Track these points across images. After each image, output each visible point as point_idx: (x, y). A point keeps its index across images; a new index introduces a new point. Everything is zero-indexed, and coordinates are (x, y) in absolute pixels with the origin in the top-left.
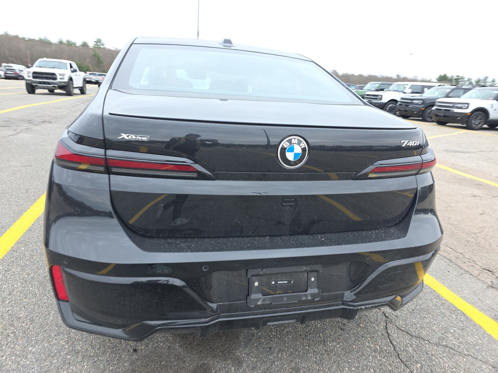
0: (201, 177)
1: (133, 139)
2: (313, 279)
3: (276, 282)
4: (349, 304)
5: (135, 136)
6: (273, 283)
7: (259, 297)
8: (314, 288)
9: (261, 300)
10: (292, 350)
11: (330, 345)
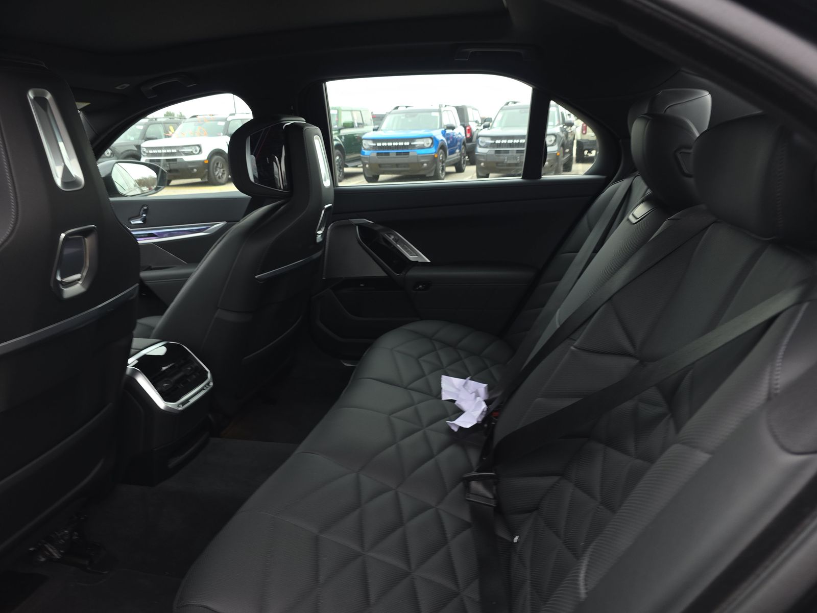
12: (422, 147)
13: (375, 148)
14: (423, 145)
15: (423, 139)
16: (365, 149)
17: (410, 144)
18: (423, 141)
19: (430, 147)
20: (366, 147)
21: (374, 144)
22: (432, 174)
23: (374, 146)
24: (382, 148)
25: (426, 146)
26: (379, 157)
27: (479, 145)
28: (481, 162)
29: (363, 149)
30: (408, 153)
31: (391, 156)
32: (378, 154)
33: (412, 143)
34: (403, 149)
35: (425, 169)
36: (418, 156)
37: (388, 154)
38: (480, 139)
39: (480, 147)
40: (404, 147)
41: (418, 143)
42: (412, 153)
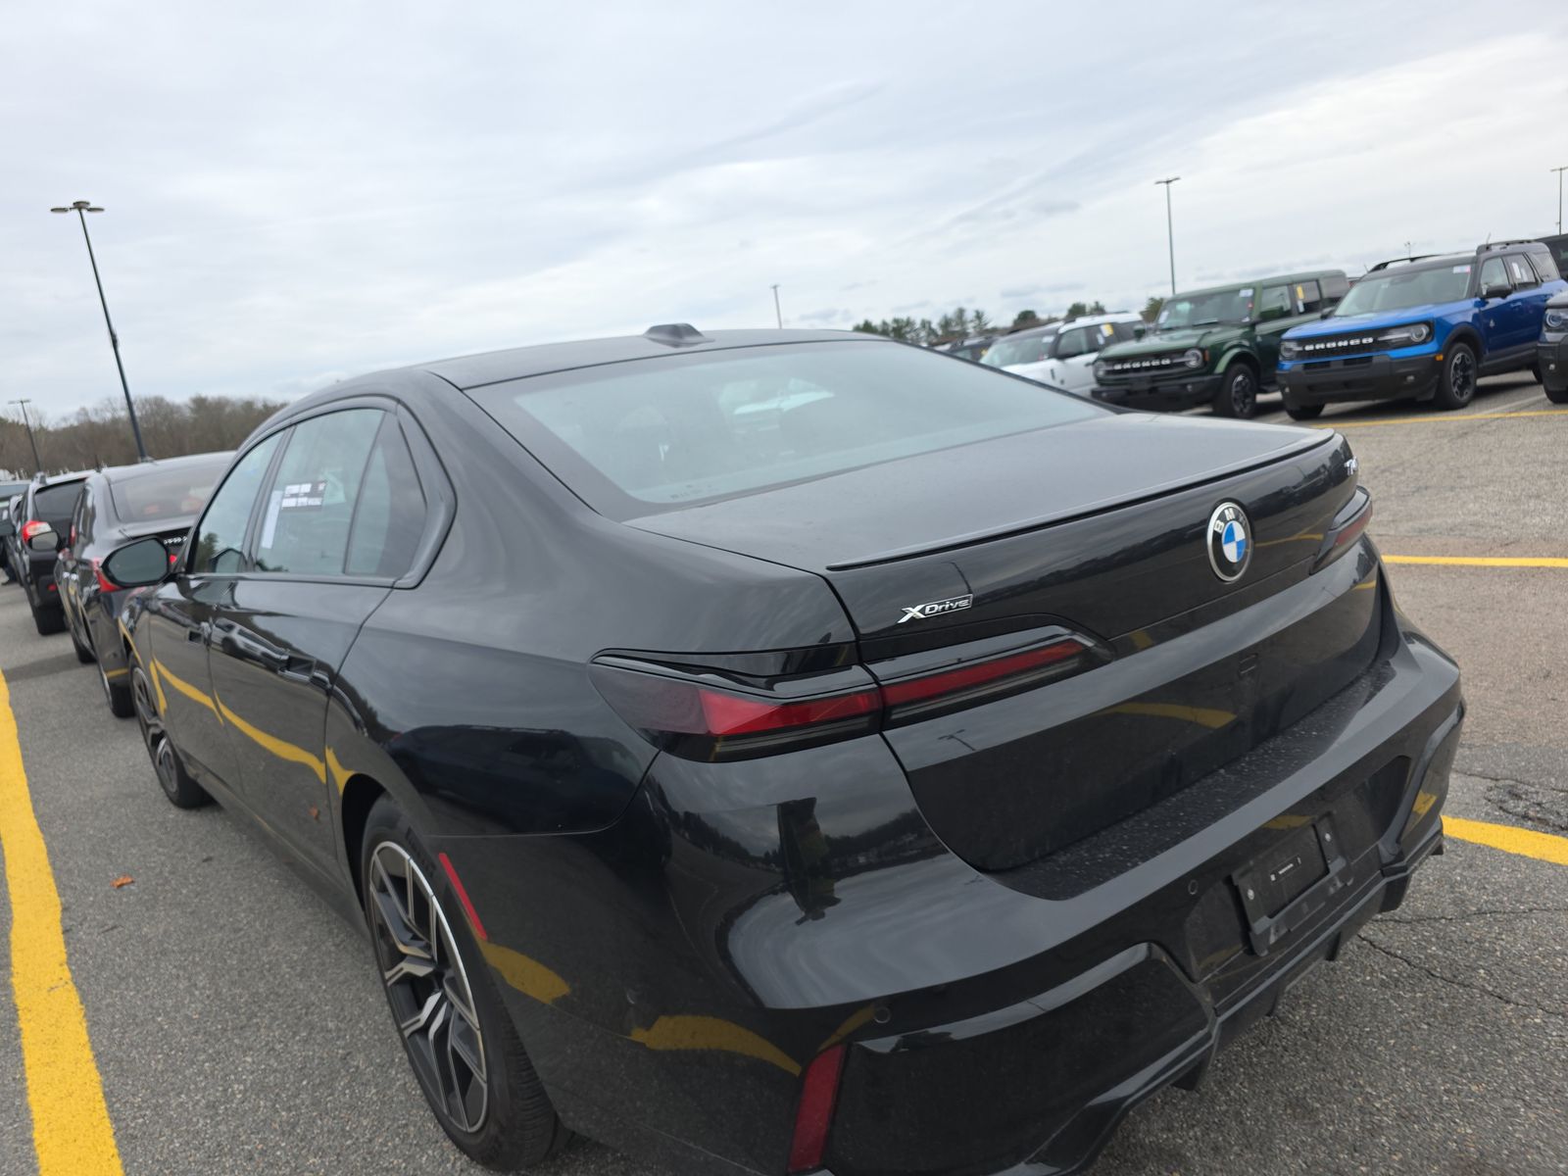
0: (1090, 662)
1: (938, 612)
2: (1328, 837)
3: (1277, 876)
4: (1401, 867)
5: (939, 604)
6: (1273, 878)
7: (1268, 926)
8: (1336, 858)
9: (1272, 931)
10: (1242, 1070)
11: (1298, 1018)
12: (1407, 343)
13: (1302, 354)
14: (1409, 338)
15: (1407, 328)
16: (1285, 359)
17: (1375, 341)
18: (1408, 332)
19: (1424, 342)
20: (1286, 354)
21: (1300, 349)
22: (1431, 396)
23: (1299, 352)
24: (1315, 353)
25: (1415, 338)
26: (1308, 371)
27: (1547, 325)
28: (1550, 362)
29: (1280, 359)
30: (1369, 359)
31: (1333, 367)
32: (1307, 366)
33: (1381, 339)
34: (1358, 353)
35: (1413, 385)
36: (1390, 363)
37: (1327, 364)
38: (1549, 312)
39: (1550, 330)
40: (1362, 347)
41: (1394, 336)
42: (1378, 357)
